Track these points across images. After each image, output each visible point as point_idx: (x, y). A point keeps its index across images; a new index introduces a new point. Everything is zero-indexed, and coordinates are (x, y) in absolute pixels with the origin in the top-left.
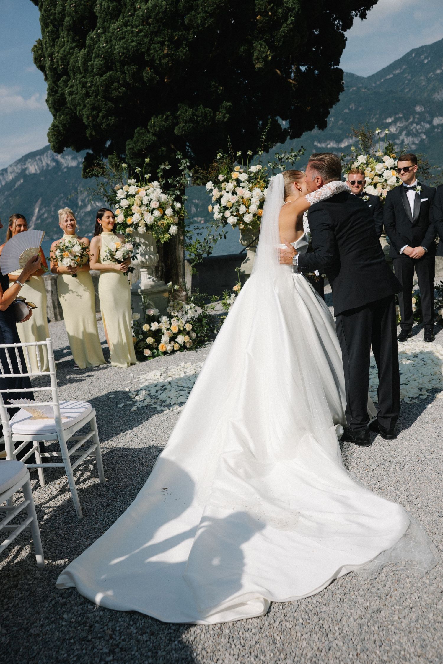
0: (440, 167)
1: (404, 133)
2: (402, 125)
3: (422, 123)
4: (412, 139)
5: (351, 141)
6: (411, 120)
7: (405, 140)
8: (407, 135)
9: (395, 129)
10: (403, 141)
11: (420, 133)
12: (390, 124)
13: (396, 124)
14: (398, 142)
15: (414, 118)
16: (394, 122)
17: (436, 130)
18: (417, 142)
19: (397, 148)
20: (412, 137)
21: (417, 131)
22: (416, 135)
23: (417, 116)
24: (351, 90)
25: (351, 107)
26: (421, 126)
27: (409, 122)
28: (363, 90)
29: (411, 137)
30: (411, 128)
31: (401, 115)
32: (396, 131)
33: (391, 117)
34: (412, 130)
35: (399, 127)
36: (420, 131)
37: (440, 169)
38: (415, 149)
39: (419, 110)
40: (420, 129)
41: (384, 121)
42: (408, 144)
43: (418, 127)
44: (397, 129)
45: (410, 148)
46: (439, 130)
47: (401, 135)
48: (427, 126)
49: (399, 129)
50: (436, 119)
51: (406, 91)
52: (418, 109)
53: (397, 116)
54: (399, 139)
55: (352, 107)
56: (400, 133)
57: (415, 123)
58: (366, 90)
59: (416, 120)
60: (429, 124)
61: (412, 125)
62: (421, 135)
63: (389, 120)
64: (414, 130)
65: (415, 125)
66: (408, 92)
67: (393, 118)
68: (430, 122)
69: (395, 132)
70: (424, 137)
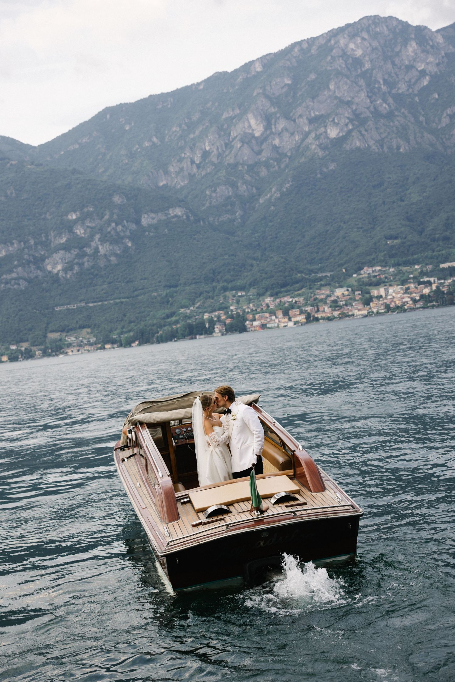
0: (156, 290)
1: (97, 237)
2: (94, 225)
3: (125, 221)
4: (111, 248)
5: (11, 249)
6: (107, 217)
7: (100, 247)
8: (103, 241)
9: (82, 231)
10: (97, 250)
11: (122, 238)
12: (75, 222)
13: (83, 223)
14: (88, 251)
15: (112, 214)
16: (81, 220)
17: (147, 233)
18: (119, 252)
19: (88, 261)
20: (111, 243)
21: (118, 233)
22: (117, 240)
23: (116, 211)
24: (9, 165)
25: (9, 192)
26: (124, 226)
27: (104, 219)
28: (29, 166)
29: (108, 243)
30: (109, 229)
31: (91, 209)
32: (84, 233)
33: (75, 211)
34: (109, 232)
35: (88, 227)
36: (122, 234)
37: (155, 294)
38: (116, 262)
39: (119, 202)
40: (122, 230)
41: (65, 217)
42: (105, 255)
43: (120, 228)
44: (85, 230)
45: (109, 261)
46: (152, 234)
47: (92, 241)
48: (134, 226)
49: (89, 230)
50: (146, 216)
51: (100, 171)
52: (117, 199)
53: (85, 210)
54: (90, 246)
55: (12, 193)
56: (92, 237)
57: (114, 221)
58: (33, 166)
59: (115, 216)
60: (136, 224)
61: (109, 225)
62: (124, 241)
63: (73, 216)
64: (112, 232)
65: (113, 225)
66: (104, 172)
67: (78, 213)
68: (138, 222)
69: (83, 236)
70: (130, 245)
